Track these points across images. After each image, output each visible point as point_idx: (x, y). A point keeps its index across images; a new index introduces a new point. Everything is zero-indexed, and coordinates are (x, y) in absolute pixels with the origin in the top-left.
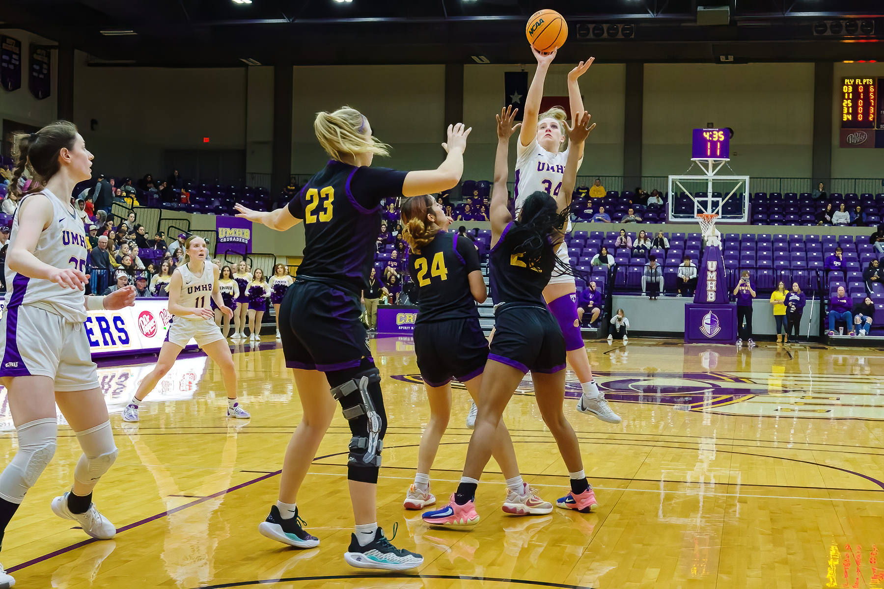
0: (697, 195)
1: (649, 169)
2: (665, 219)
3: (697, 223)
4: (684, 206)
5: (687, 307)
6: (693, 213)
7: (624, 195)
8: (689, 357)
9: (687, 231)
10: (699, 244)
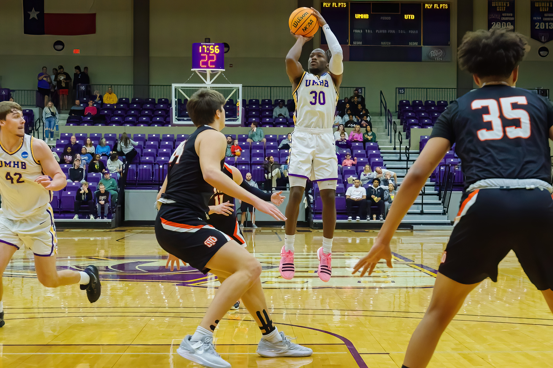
1: (156, 78)
2: (170, 122)
7: (134, 102)
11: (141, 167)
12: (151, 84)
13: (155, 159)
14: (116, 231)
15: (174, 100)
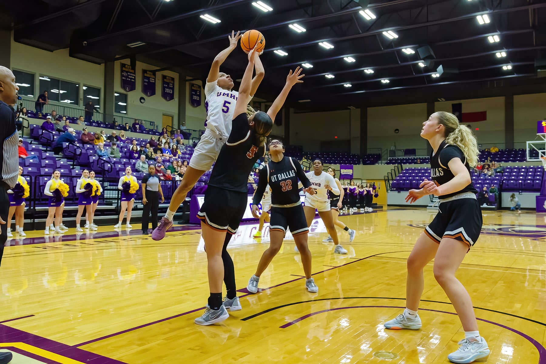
0: (541, 149)
1: (517, 139)
2: (525, 160)
3: (541, 161)
4: (534, 154)
5: (537, 197)
6: (538, 157)
7: (506, 150)
8: (539, 218)
9: (536, 165)
10: (542, 170)
11: (510, 181)
12: (514, 141)
13: (517, 178)
14: (497, 212)
15: (528, 149)
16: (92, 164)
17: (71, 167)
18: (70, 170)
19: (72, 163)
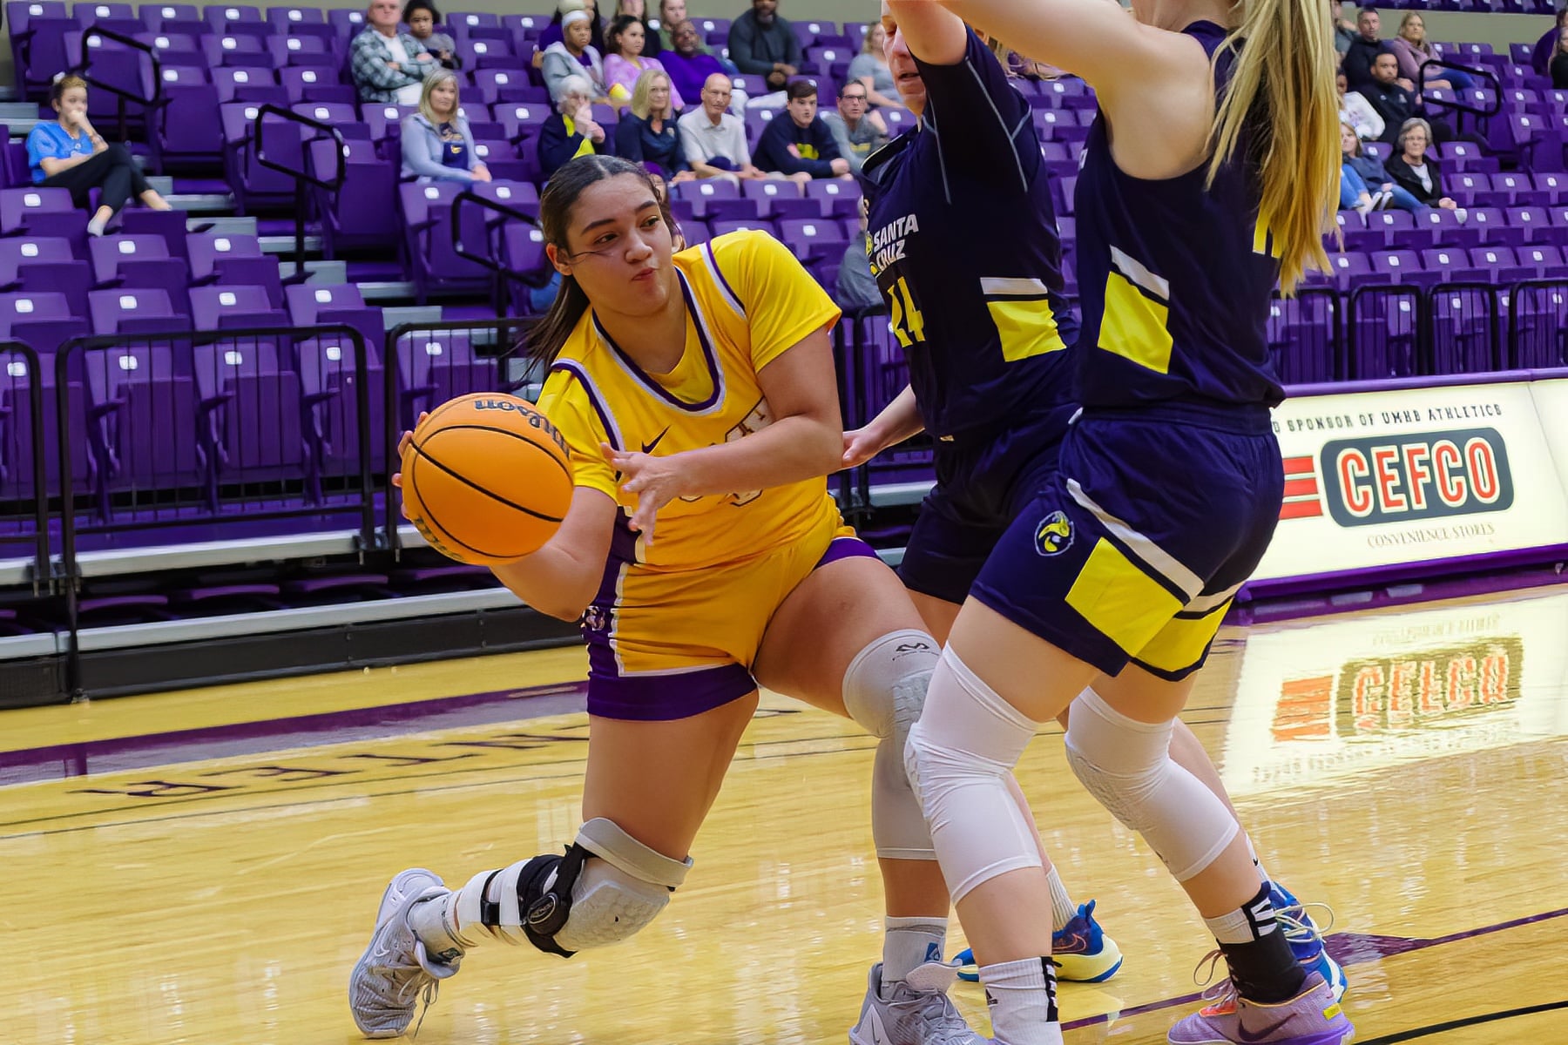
16: (423, 237)
17: (287, 269)
18: (279, 292)
19: (286, 243)
